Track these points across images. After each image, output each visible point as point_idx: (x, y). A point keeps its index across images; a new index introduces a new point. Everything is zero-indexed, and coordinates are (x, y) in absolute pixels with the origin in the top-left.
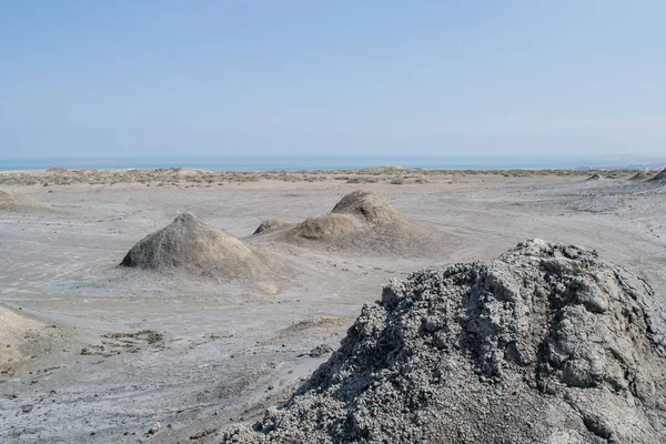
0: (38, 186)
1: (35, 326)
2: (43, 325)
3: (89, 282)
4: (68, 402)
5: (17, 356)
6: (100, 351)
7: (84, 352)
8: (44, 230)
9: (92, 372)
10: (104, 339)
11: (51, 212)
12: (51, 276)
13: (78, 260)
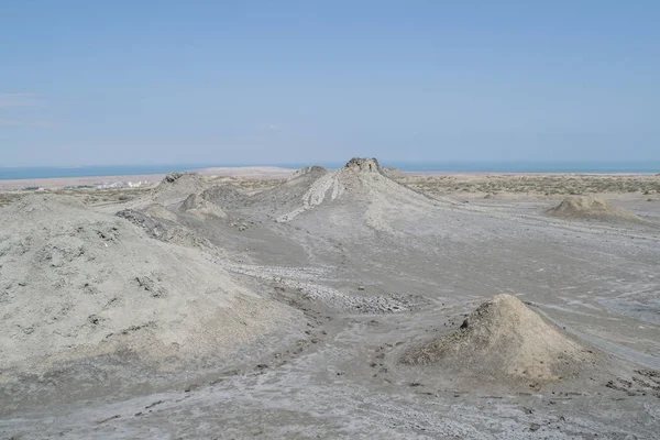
0: (639, 193)
1: (571, 347)
2: (580, 347)
3: (653, 306)
4: (569, 433)
5: (547, 374)
6: (626, 387)
7: (610, 385)
8: (627, 244)
9: (607, 408)
10: (636, 375)
11: (642, 224)
12: (618, 292)
13: (651, 280)
